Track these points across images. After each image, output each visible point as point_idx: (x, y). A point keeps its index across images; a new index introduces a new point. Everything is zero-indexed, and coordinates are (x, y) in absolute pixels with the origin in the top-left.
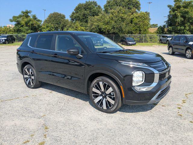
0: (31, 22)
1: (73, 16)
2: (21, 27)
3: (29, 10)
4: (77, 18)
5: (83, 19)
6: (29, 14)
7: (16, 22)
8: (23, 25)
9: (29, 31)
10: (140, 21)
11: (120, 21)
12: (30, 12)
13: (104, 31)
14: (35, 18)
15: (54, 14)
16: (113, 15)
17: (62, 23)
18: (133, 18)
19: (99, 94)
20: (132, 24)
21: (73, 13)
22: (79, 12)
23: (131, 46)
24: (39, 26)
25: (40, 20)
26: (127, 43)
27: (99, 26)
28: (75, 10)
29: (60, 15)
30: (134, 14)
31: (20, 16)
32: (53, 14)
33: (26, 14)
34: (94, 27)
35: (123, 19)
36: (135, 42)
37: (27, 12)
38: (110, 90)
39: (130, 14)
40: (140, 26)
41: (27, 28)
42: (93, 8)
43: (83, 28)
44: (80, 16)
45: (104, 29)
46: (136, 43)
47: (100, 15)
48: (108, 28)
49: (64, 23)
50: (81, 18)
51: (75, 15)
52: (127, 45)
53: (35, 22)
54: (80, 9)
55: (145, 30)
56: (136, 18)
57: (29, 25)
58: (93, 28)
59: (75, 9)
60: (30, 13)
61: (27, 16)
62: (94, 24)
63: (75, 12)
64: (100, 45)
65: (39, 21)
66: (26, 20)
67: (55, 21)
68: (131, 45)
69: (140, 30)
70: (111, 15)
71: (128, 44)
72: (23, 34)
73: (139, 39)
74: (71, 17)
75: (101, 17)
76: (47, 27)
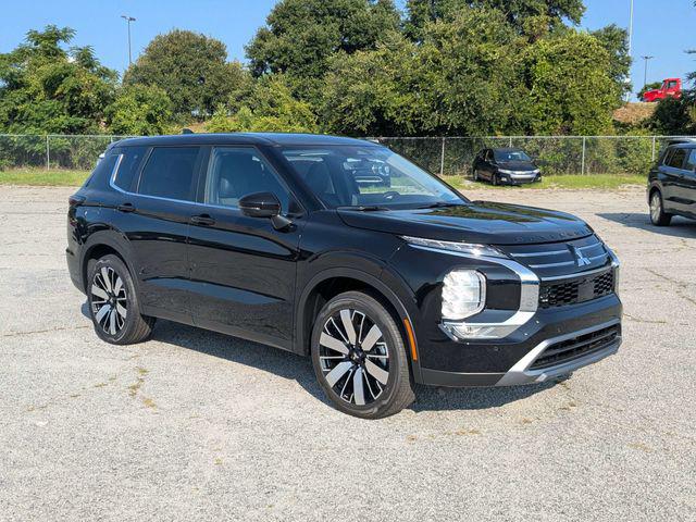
0: (70, 82)
1: (260, 47)
2: (23, 102)
3: (60, 28)
4: (280, 57)
5: (308, 61)
6: (61, 45)
7: (6, 80)
8: (35, 94)
9: (64, 120)
10: (566, 75)
11: (470, 72)
12: (65, 35)
13: (398, 120)
14: (86, 60)
15: (175, 38)
16: (440, 45)
17: (211, 80)
18: (535, 62)
19: (341, 354)
20: (530, 88)
21: (262, 36)
22: (290, 30)
23: (516, 190)
24: (105, 99)
25: (111, 68)
26: (500, 175)
27: (373, 97)
28: (270, 21)
29: (201, 43)
30: (540, 41)
31: (22, 54)
32: (171, 39)
33: (48, 43)
34: (349, 100)
35: (486, 67)
36: (536, 171)
37: (54, 36)
38: (375, 333)
39: (523, 40)
40: (567, 96)
41: (49, 104)
42: (354, 12)
43: (302, 105)
44: (291, 47)
45: (398, 113)
46: (539, 175)
47: (382, 49)
48: (414, 106)
49: (220, 78)
50: (299, 56)
51: (268, 45)
52: (497, 185)
53: (85, 79)
54: (292, 18)
55: (593, 113)
56: (551, 59)
57: (61, 93)
58: (349, 108)
59: (269, 13)
60: (65, 38)
61: (54, 54)
62: (354, 88)
63: (270, 28)
64: (377, 185)
65: (104, 73)
66: (48, 69)
67: (177, 69)
68: (518, 185)
69: (567, 117)
70: (430, 48)
71: (504, 179)
72: (31, 131)
73: (563, 155)
74: (252, 52)
75: (384, 56)
76: (141, 100)
